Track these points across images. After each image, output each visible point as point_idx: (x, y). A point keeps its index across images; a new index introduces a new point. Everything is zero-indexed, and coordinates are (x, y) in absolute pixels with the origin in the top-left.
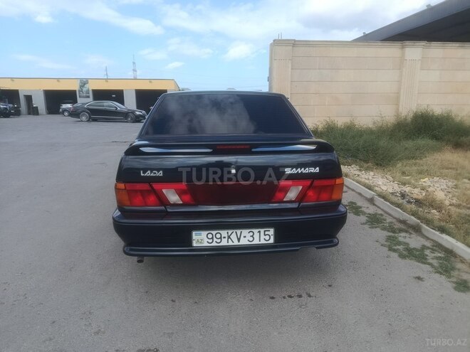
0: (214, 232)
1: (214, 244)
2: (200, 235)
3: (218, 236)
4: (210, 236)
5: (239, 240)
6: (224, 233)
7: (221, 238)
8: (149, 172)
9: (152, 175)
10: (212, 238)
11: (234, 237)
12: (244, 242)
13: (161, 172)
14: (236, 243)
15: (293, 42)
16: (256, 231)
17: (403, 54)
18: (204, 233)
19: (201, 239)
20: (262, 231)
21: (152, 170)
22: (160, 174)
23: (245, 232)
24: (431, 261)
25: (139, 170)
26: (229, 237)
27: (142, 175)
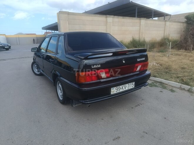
0: (118, 87)
1: (118, 92)
2: (114, 89)
3: (119, 88)
4: (117, 89)
5: (125, 88)
6: (121, 87)
7: (120, 89)
8: (95, 66)
9: (96, 67)
10: (117, 90)
11: (124, 88)
12: (127, 89)
13: (100, 65)
14: (124, 90)
15: (68, 13)
16: (130, 84)
17: (107, 20)
18: (115, 88)
19: (114, 91)
20: (132, 83)
21: (96, 65)
22: (99, 66)
23: (127, 85)
24: (158, 86)
25: (91, 65)
26: (122, 88)
27: (92, 67)
